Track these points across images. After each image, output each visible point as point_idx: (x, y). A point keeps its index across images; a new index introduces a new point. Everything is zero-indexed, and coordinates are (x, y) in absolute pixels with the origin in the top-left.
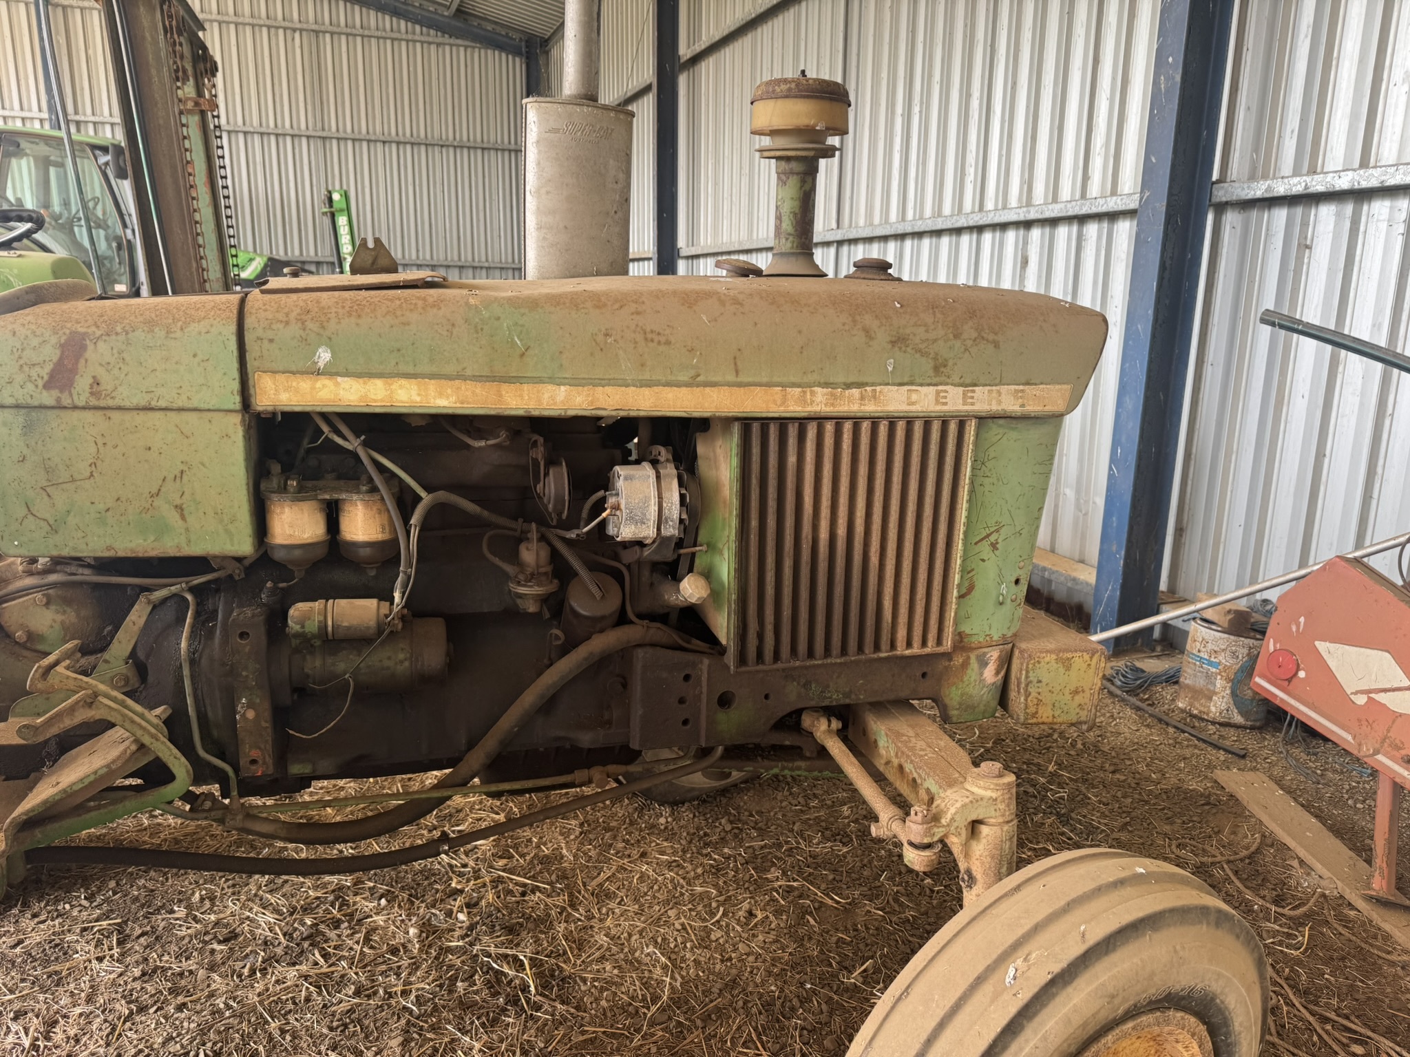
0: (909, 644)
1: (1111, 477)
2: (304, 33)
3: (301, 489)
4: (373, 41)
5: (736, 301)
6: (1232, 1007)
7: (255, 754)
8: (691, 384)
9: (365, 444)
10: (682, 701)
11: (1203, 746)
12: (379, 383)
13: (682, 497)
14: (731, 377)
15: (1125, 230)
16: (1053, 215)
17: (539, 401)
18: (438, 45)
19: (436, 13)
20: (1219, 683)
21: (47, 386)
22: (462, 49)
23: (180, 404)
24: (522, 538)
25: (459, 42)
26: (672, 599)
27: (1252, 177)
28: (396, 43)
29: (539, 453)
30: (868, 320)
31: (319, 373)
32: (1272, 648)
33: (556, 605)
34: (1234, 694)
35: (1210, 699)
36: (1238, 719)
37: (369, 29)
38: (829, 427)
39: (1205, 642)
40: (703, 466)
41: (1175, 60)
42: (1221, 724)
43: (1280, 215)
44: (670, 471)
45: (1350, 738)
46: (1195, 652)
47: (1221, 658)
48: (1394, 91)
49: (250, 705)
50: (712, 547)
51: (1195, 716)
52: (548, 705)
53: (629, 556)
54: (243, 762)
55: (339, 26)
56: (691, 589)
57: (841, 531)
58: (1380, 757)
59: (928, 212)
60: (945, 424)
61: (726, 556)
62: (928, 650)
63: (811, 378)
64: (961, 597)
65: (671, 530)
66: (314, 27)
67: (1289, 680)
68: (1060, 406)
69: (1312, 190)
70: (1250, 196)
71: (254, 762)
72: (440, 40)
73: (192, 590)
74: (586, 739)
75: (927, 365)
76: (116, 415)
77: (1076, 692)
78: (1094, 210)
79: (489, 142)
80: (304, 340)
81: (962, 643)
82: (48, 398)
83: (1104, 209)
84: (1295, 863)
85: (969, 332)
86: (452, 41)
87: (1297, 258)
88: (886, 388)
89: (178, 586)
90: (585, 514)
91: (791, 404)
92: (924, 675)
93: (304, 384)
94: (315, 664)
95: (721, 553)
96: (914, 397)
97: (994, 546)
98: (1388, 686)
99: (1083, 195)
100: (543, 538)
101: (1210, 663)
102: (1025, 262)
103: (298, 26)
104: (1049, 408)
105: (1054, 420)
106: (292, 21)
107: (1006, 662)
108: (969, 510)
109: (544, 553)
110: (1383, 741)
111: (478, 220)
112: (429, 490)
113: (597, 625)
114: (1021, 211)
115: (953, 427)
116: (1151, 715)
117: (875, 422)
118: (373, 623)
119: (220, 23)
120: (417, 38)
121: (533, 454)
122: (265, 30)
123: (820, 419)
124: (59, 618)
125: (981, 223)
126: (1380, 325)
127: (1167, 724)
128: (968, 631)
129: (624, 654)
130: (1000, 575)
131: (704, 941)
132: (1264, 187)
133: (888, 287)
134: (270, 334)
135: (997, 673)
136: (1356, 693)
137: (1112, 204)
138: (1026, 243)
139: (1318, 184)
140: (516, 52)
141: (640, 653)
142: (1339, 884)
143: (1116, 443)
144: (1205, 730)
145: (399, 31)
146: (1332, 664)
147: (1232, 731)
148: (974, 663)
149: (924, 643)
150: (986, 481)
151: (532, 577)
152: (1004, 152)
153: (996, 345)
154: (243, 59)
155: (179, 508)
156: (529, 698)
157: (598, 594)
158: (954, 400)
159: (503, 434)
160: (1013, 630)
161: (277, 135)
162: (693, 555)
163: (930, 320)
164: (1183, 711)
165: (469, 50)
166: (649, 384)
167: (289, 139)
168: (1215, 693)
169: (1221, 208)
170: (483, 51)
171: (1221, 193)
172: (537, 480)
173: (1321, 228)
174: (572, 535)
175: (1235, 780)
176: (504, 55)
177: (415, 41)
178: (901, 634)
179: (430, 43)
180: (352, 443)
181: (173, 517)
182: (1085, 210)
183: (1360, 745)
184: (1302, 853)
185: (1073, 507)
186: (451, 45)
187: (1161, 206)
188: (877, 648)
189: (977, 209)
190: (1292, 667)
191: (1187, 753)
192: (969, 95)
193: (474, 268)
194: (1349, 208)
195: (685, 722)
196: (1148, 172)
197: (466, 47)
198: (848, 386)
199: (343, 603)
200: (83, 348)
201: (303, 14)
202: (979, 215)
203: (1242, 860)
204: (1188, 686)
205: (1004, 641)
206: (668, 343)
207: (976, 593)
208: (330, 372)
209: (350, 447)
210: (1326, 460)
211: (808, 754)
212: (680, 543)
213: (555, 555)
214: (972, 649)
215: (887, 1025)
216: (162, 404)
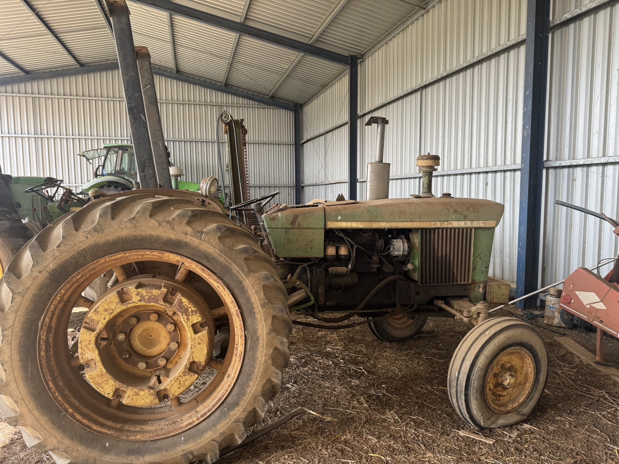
0: (461, 282)
1: (518, 251)
2: (217, 107)
3: (333, 244)
4: (241, 108)
5: (419, 204)
6: (538, 350)
7: (321, 299)
8: (411, 221)
9: (344, 235)
10: (407, 293)
11: (551, 332)
12: (349, 223)
13: (408, 246)
14: (419, 220)
15: (518, 174)
16: (495, 170)
17: (380, 225)
18: (263, 108)
19: (262, 97)
20: (556, 314)
21: (291, 224)
22: (272, 109)
23: (313, 227)
24: (373, 255)
25: (271, 107)
26: (405, 269)
27: (556, 160)
28: (248, 108)
29: (377, 237)
30: (448, 207)
31: (339, 221)
32: (564, 295)
33: (379, 269)
34: (561, 317)
35: (554, 319)
36: (563, 325)
37: (239, 104)
38: (440, 230)
39: (551, 301)
40: (411, 240)
41: (529, 127)
42: (558, 327)
43: (566, 170)
44: (405, 240)
45: (586, 317)
46: (548, 305)
47: (556, 306)
48: (594, 136)
49: (321, 288)
50: (414, 258)
51: (549, 325)
52: (376, 294)
53: (395, 259)
54: (319, 301)
55: (229, 104)
56: (410, 266)
57: (444, 254)
58: (594, 322)
59: (452, 168)
60: (467, 230)
61: (417, 259)
62: (465, 283)
63: (436, 220)
64: (473, 270)
65: (406, 253)
66: (221, 104)
67: (569, 303)
68: (493, 225)
69: (573, 164)
70: (555, 166)
71: (321, 301)
72: (265, 107)
73: (307, 266)
74: (386, 302)
75: (462, 217)
76: (301, 230)
77: (503, 295)
78: (508, 169)
79: (281, 142)
80: (336, 215)
81: (474, 282)
82: (290, 227)
83: (511, 168)
84: (576, 357)
85: (471, 209)
86: (268, 107)
87: (572, 183)
88: (453, 222)
89: (305, 265)
90: (386, 250)
91: (432, 225)
92: (465, 289)
93: (336, 223)
94: (334, 280)
95: (416, 259)
96: (460, 224)
97: (480, 258)
98: (595, 302)
99: (505, 164)
100: (377, 255)
101: (553, 308)
102: (487, 184)
103: (215, 104)
104: (491, 226)
105: (492, 229)
106: (213, 103)
107: (485, 287)
108: (474, 249)
109: (378, 258)
110: (595, 317)
111: (276, 170)
112: (356, 245)
113: (389, 274)
114: (484, 168)
115: (469, 230)
116: (535, 325)
117: (451, 229)
118: (345, 272)
119: (188, 104)
120: (256, 106)
121: (376, 237)
122: (204, 106)
123: (438, 229)
124: (282, 271)
125: (471, 172)
126: (597, 203)
127: (540, 327)
128: (475, 279)
129: (394, 282)
130: (482, 265)
131: (407, 367)
132: (559, 163)
133: (451, 200)
134: (330, 214)
135: (483, 290)
136: (587, 305)
137: (514, 167)
138: (487, 178)
139: (574, 163)
140: (291, 109)
141: (398, 281)
142: (588, 360)
143: (519, 241)
144: (553, 328)
145: (250, 104)
146: (580, 297)
147: (562, 329)
148: (477, 287)
149: (464, 281)
150: (477, 243)
151: (376, 263)
152: (478, 149)
153: (478, 212)
154: (196, 116)
155: (311, 248)
156: (374, 291)
157: (390, 267)
158: (469, 224)
159: (370, 233)
160: (486, 279)
161: (206, 142)
162: (409, 259)
163: (462, 207)
164: (546, 324)
165: (274, 110)
166: (402, 222)
167: (210, 143)
168: (555, 317)
169: (548, 169)
170: (279, 110)
171: (546, 164)
172: (376, 243)
173: (578, 175)
174: (384, 254)
175: (561, 340)
176: (286, 111)
177: (255, 108)
178: (459, 279)
179: (260, 108)
180: (342, 235)
181: (310, 249)
182: (505, 168)
183: (589, 319)
184: (578, 354)
185: (508, 264)
186: (268, 108)
187: (528, 169)
188: (453, 282)
189: (469, 167)
190: (570, 299)
191: (546, 334)
192: (465, 131)
193: (274, 187)
194: (585, 169)
195: (408, 298)
196: (523, 158)
197: (273, 109)
198: (444, 221)
199: (339, 268)
200: (297, 217)
201: (217, 99)
202: (470, 170)
203: (560, 356)
204: (547, 316)
205: (484, 282)
206: (406, 213)
207: (477, 269)
208: (341, 221)
209: (341, 236)
210: (586, 244)
211: (436, 311)
212: (407, 256)
213: (380, 259)
214: (476, 284)
215: (463, 346)
216: (310, 227)
